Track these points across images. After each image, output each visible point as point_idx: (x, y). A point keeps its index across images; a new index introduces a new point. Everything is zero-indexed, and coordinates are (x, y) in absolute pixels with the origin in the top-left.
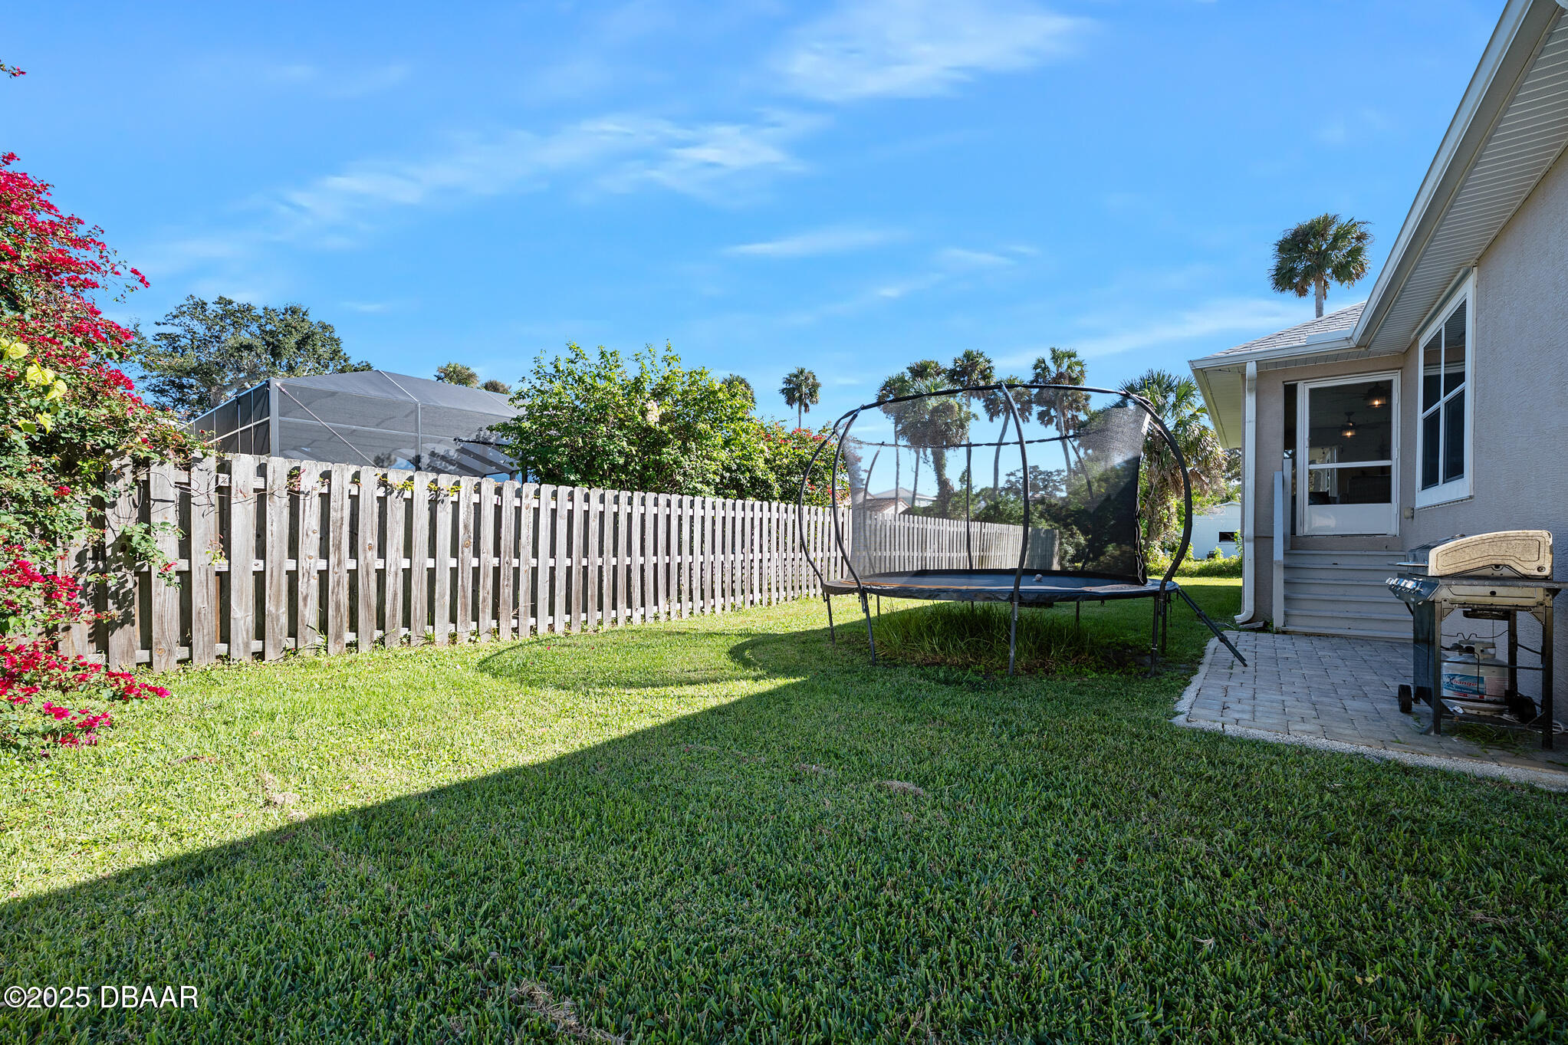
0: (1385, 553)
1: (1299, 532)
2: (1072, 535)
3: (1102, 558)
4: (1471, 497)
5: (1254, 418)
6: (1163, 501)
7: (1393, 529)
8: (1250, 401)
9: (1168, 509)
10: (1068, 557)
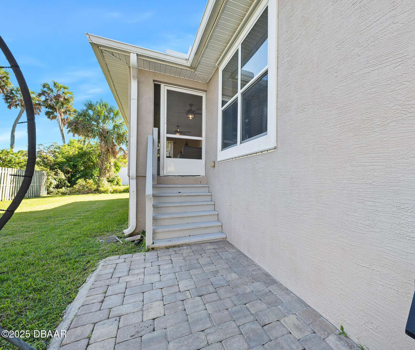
0: (201, 186)
1: (161, 174)
2: (56, 174)
3: (75, 186)
4: (275, 148)
5: (136, 98)
6: (107, 160)
7: (202, 173)
8: (134, 85)
9: (110, 163)
10: (53, 186)
